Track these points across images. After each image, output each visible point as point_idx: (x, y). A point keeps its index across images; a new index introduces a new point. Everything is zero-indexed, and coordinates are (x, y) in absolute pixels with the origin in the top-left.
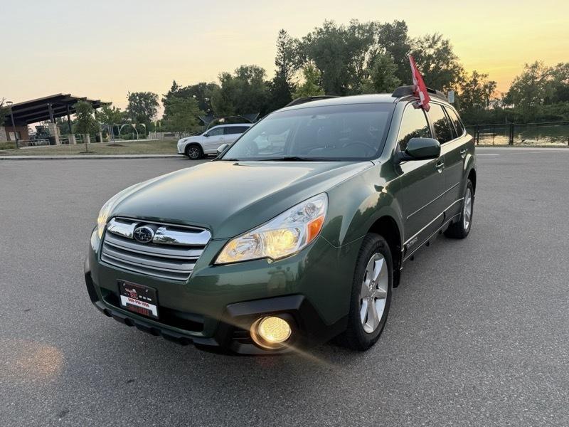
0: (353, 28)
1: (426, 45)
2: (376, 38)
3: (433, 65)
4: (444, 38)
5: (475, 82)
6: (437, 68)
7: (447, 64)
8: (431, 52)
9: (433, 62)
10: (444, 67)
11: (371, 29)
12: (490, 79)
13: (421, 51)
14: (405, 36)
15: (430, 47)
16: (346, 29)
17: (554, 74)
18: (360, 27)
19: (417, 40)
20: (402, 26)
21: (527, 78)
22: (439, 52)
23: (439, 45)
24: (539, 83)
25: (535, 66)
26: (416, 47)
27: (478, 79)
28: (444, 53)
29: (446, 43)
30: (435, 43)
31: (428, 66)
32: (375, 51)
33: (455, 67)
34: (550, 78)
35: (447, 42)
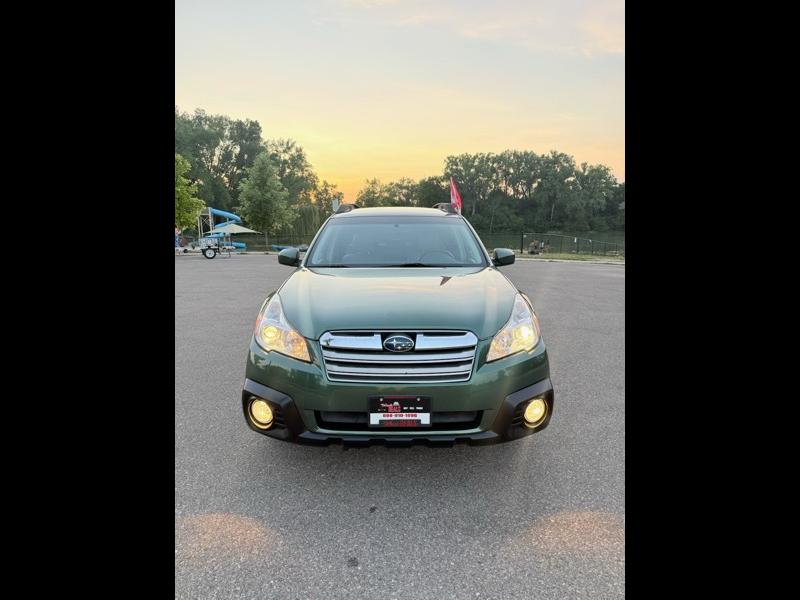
0: (199, 118)
1: (281, 149)
2: (227, 133)
3: (288, 171)
4: (298, 145)
5: (326, 190)
6: (291, 174)
7: (302, 170)
8: (286, 157)
9: (289, 168)
10: (300, 174)
11: (220, 122)
12: (339, 190)
13: (276, 155)
14: (259, 137)
15: (285, 151)
16: (191, 119)
17: (389, 190)
18: (207, 119)
19: (270, 143)
20: (255, 127)
21: (369, 192)
22: (293, 158)
23: (293, 151)
24: (378, 197)
25: (374, 183)
26: (271, 151)
27: (329, 189)
28: (298, 160)
29: (299, 150)
30: (289, 148)
31: (283, 171)
32: (227, 148)
33: (310, 175)
34: (386, 195)
35: (301, 150)
